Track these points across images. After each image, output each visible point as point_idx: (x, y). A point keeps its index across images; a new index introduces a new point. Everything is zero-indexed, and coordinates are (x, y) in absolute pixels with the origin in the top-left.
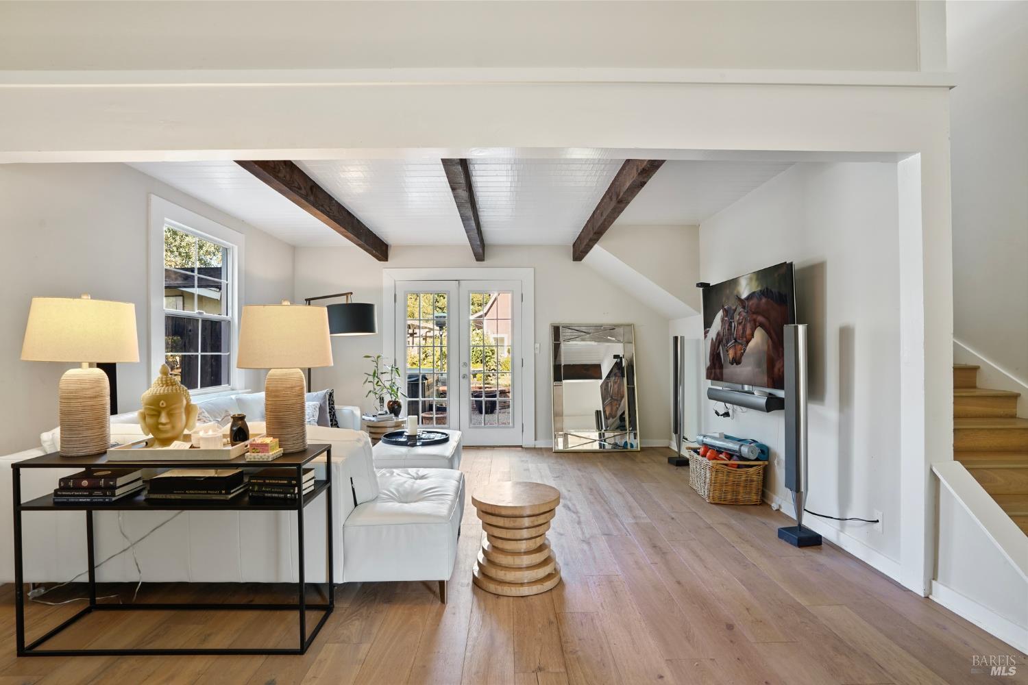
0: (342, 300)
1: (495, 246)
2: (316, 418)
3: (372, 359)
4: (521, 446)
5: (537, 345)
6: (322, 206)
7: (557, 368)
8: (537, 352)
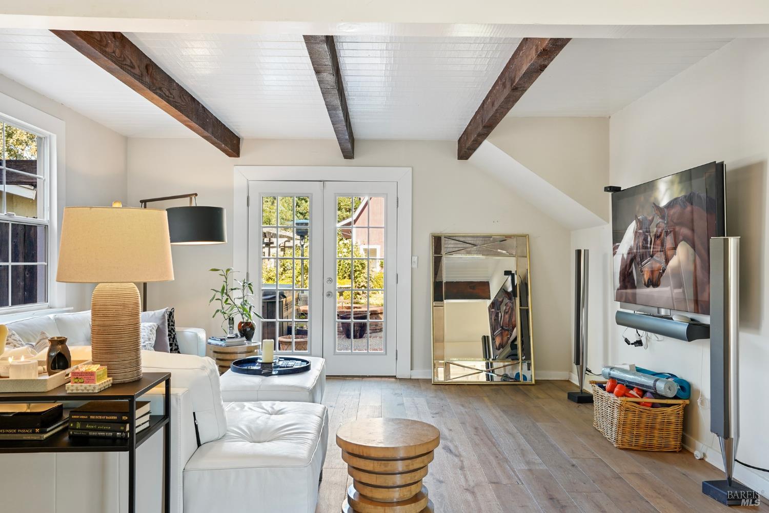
0: (185, 203)
1: (365, 140)
2: (153, 342)
3: (220, 272)
4: (394, 377)
5: (415, 259)
6: (160, 89)
7: (437, 285)
8: (415, 266)
